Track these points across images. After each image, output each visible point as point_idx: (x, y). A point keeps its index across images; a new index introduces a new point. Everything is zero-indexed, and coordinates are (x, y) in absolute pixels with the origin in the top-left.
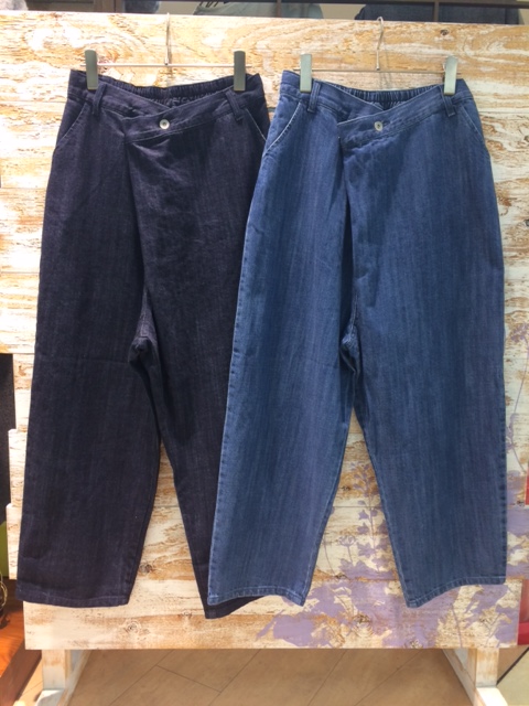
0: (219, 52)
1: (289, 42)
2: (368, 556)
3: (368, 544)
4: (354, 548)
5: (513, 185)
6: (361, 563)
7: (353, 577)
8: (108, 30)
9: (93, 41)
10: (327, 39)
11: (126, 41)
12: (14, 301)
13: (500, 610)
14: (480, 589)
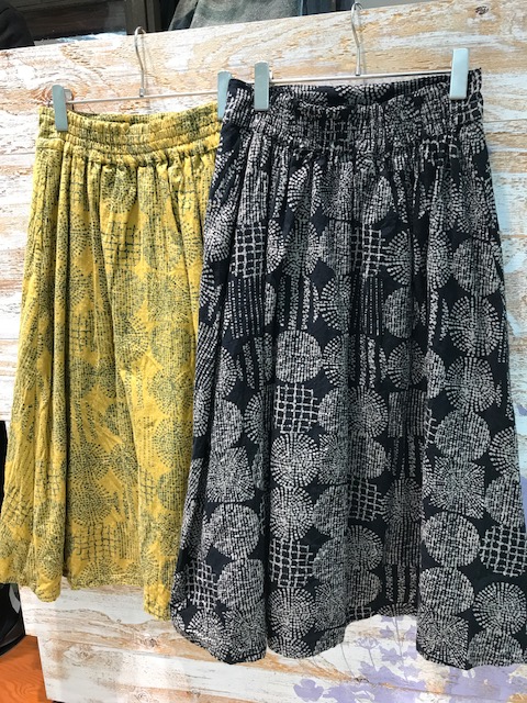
0: (185, 76)
1: (269, 51)
2: (394, 663)
3: (393, 650)
4: (376, 652)
6: (384, 669)
8: (62, 65)
9: (47, 79)
10: (318, 41)
11: (82, 76)
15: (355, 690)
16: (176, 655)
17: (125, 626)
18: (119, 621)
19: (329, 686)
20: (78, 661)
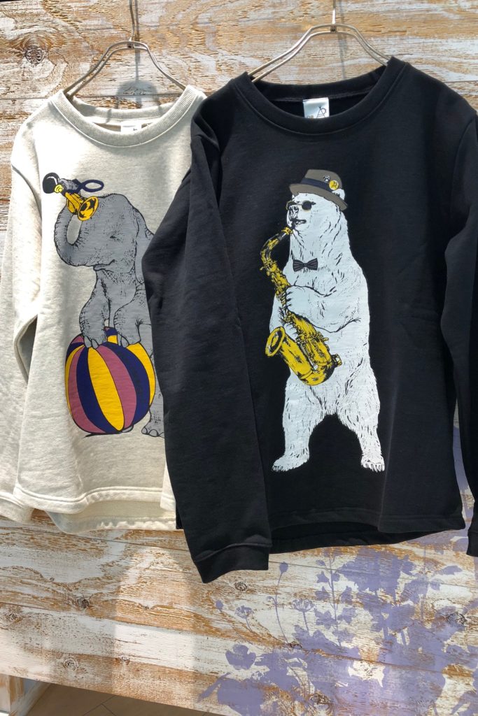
0: (156, 31)
1: (235, 12)
2: (328, 627)
3: (328, 612)
4: (311, 615)
6: (318, 633)
7: (309, 648)
8: (42, 18)
9: (30, 30)
10: (281, 4)
11: (60, 28)
14: (471, 688)
15: (289, 657)
16: (108, 617)
17: (58, 584)
18: (52, 579)
19: (262, 653)
20: (6, 624)
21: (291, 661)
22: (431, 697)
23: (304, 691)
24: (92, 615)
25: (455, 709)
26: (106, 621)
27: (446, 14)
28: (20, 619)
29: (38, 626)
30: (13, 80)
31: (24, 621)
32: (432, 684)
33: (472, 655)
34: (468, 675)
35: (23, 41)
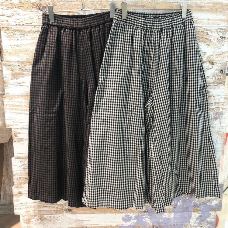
5: (215, 57)
7: (150, 211)
12: (11, 107)
13: (208, 223)
14: (200, 215)
15: (143, 215)
16: (78, 213)
19: (134, 216)
20: (37, 222)
21: (144, 217)
22: (188, 219)
23: (149, 225)
24: (72, 214)
25: (195, 222)
26: (78, 215)
27: (192, 4)
28: (43, 220)
29: (50, 221)
30: (34, 19)
31: (45, 220)
32: (189, 216)
33: (200, 204)
34: (199, 211)
35: (38, 3)
